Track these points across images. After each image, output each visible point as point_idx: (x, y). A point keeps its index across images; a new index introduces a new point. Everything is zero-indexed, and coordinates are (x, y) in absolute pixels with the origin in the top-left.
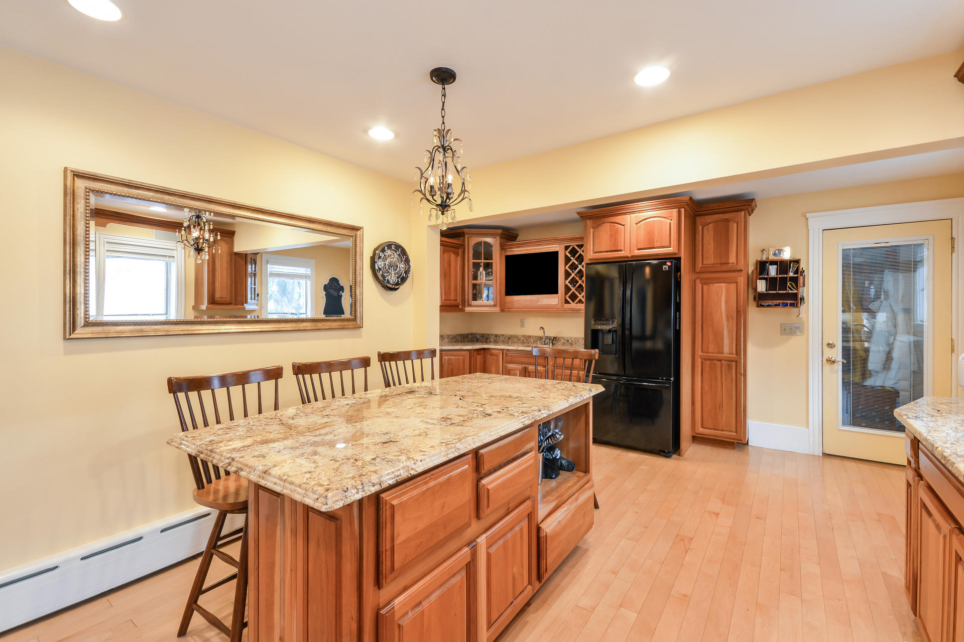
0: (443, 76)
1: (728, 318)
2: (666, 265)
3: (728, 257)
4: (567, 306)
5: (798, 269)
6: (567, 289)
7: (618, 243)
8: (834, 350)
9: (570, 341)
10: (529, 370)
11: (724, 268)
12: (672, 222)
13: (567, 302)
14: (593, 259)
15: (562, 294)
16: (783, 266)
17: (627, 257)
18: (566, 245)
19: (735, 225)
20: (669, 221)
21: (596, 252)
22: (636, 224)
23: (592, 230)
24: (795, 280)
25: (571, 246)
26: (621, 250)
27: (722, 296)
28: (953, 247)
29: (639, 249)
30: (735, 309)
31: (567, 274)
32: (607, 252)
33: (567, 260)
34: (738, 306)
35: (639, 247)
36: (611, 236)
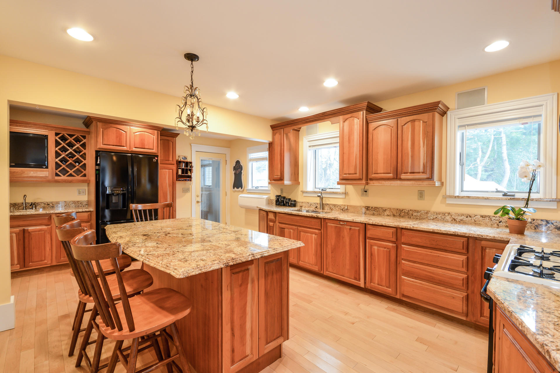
0: (191, 57)
1: (169, 185)
2: (155, 159)
3: (169, 157)
4: (57, 178)
5: (191, 165)
6: (57, 166)
7: (122, 141)
8: (199, 198)
9: (51, 205)
10: (29, 231)
11: (167, 162)
12: (154, 137)
13: (57, 175)
14: (102, 149)
15: (52, 169)
16: (187, 164)
17: (128, 151)
18: (56, 132)
19: (172, 143)
20: (153, 136)
21: (104, 145)
22: (134, 133)
23: (101, 129)
24: (190, 170)
25: (61, 133)
26: (124, 146)
27: (166, 175)
28: (226, 163)
29: (135, 148)
30: (172, 182)
31: (57, 155)
32: (113, 145)
33: (57, 144)
34: (173, 180)
35: (136, 146)
36: (117, 137)
